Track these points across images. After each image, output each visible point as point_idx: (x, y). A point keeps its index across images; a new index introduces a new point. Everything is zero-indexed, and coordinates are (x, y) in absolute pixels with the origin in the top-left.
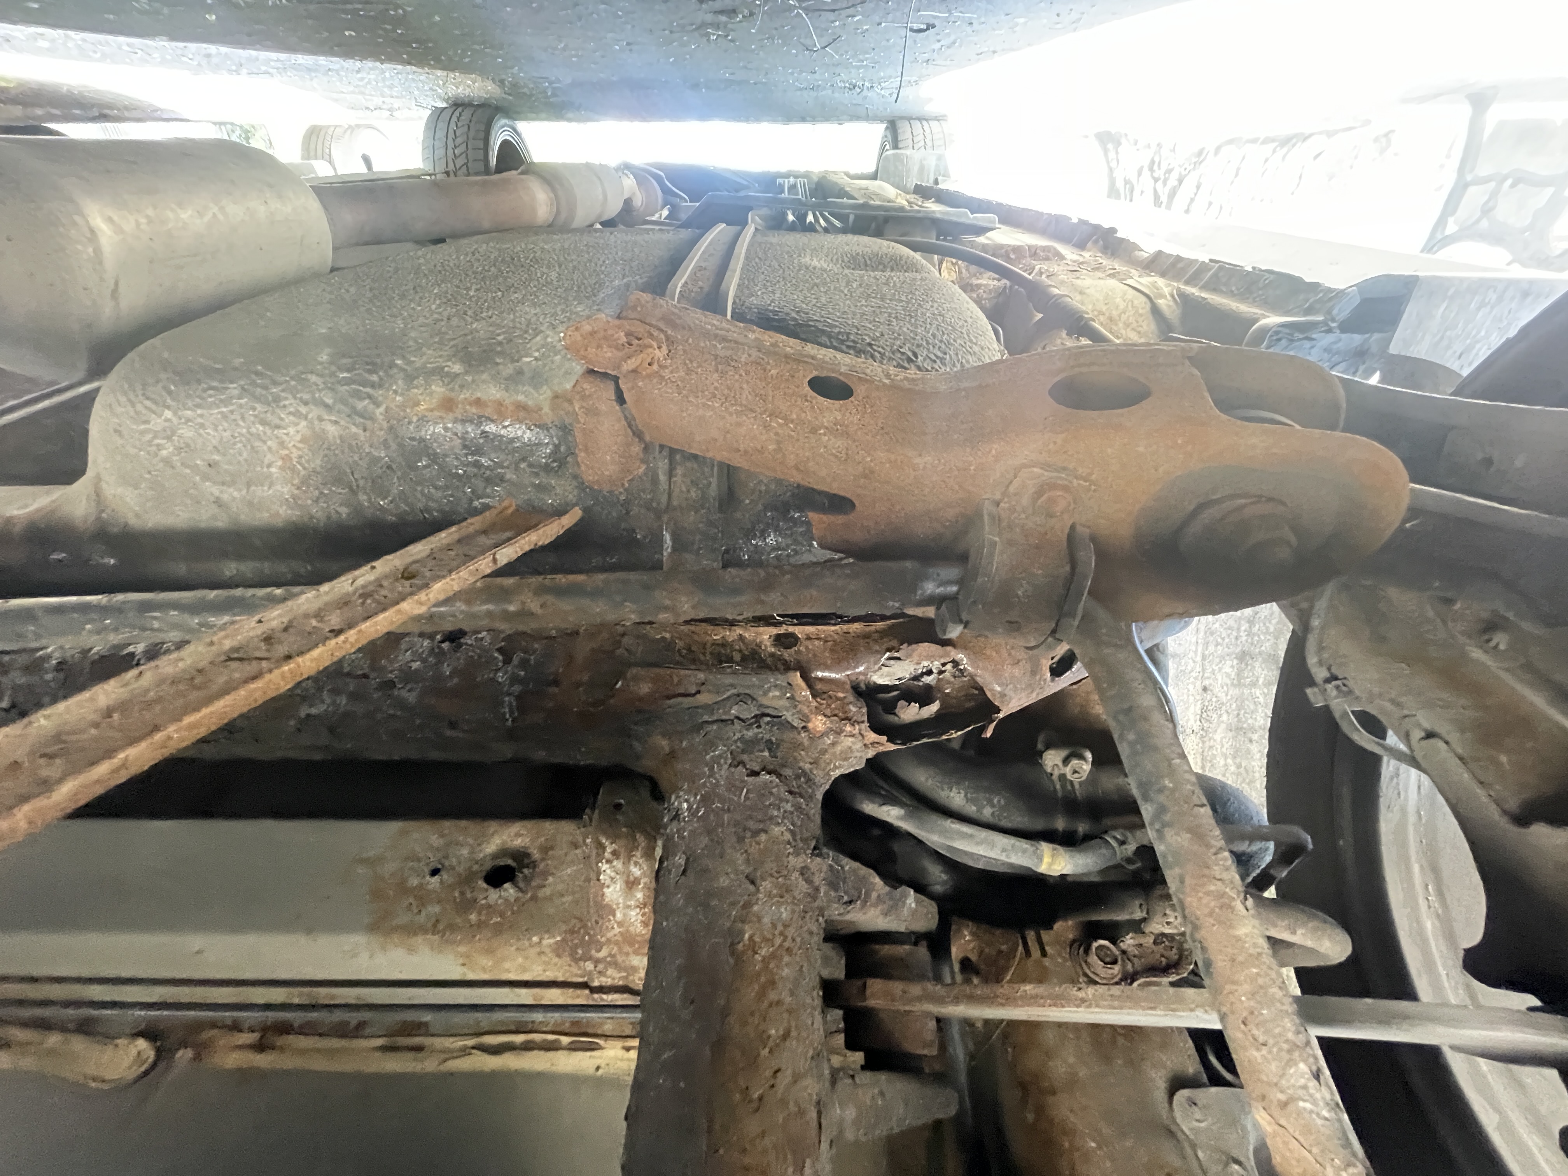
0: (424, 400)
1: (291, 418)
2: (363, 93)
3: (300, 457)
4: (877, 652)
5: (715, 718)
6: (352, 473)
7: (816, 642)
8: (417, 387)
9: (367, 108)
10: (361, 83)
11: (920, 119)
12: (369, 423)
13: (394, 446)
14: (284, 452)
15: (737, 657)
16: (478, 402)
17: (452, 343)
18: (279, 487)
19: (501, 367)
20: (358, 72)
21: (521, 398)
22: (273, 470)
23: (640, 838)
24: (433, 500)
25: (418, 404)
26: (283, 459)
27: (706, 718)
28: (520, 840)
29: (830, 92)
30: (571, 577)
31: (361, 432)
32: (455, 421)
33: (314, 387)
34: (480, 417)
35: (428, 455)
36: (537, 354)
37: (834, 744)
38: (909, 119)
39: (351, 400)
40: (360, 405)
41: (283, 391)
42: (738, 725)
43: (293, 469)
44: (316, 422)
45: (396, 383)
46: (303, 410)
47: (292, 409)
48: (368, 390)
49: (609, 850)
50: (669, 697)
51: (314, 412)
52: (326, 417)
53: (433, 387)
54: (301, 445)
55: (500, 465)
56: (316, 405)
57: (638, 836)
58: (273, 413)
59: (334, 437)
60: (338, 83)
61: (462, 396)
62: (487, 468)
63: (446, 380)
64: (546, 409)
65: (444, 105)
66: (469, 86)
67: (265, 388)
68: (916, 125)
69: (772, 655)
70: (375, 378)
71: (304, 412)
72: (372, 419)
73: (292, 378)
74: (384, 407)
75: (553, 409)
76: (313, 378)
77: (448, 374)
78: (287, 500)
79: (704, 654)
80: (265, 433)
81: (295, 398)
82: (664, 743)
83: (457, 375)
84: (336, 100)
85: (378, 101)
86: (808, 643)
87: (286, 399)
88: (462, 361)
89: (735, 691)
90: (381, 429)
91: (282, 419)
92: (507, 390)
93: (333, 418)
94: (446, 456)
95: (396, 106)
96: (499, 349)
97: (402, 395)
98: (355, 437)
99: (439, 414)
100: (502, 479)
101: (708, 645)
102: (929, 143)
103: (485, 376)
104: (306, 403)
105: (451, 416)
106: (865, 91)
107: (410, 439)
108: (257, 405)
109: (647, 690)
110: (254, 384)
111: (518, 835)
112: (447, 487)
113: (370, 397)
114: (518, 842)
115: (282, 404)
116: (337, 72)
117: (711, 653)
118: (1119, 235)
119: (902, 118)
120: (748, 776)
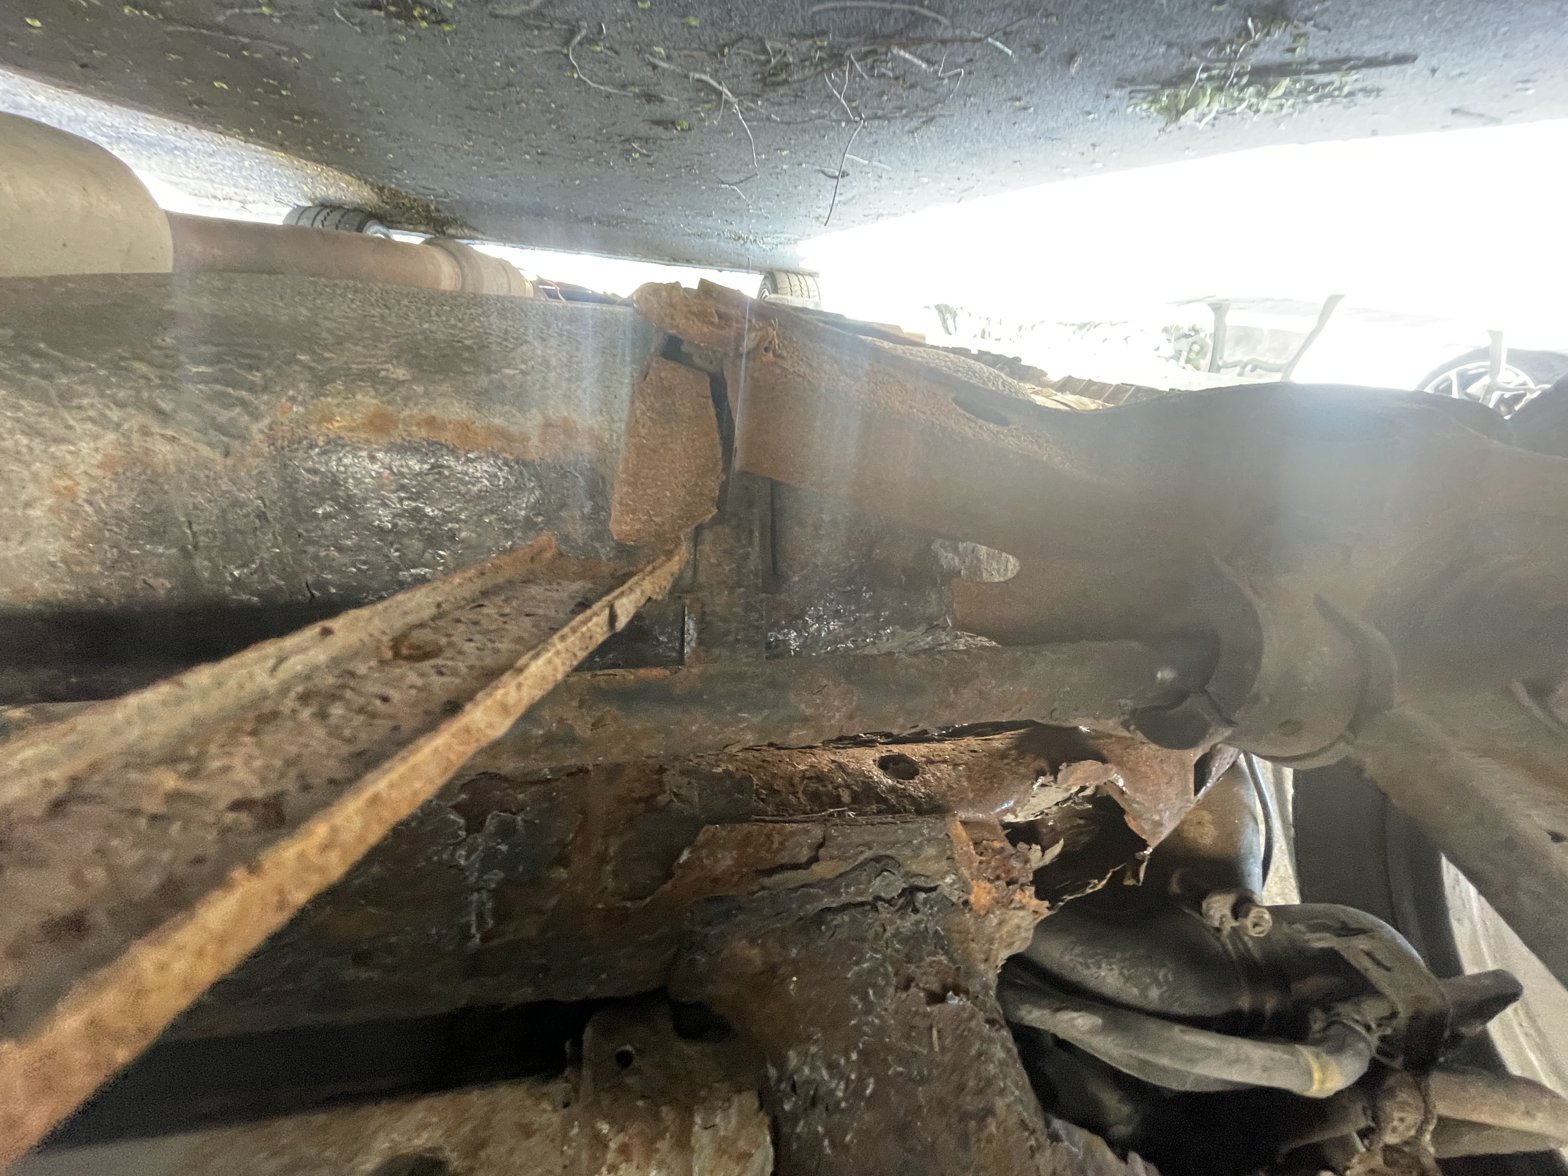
0: (342, 414)
1: (89, 426)
2: (212, 181)
3: (93, 492)
4: (1024, 777)
5: (844, 899)
6: (190, 524)
7: (943, 766)
8: (332, 395)
9: (215, 197)
10: (212, 169)
11: (796, 273)
12: (236, 444)
13: (275, 482)
14: (61, 483)
15: (846, 797)
16: (431, 423)
17: (393, 341)
18: (40, 544)
19: (469, 378)
20: (211, 155)
21: (497, 421)
22: (36, 513)
23: (668, 1114)
24: (331, 569)
25: (330, 419)
26: (57, 492)
27: (828, 902)
28: (425, 1135)
29: (715, 240)
30: (643, 672)
31: (217, 456)
32: (390, 449)
33: (142, 382)
34: (432, 444)
35: (335, 499)
36: (523, 367)
37: (1001, 923)
38: (787, 272)
39: (207, 407)
40: (224, 416)
41: (82, 382)
42: (885, 913)
43: (75, 513)
44: (135, 436)
45: (294, 386)
46: (115, 414)
47: (92, 413)
48: (244, 394)
49: (613, 1145)
50: (770, 872)
51: (136, 420)
52: (156, 429)
53: (359, 397)
54: (100, 473)
55: (450, 517)
56: (138, 408)
57: (664, 1109)
58: (53, 417)
59: (166, 464)
60: (183, 166)
61: (407, 412)
62: (432, 520)
63: (382, 389)
64: (534, 441)
65: (310, 204)
66: (342, 189)
67: (48, 377)
68: (793, 278)
69: (892, 790)
70: (256, 377)
71: (115, 419)
72: (243, 437)
73: (101, 365)
74: (267, 421)
75: (543, 441)
76: (142, 368)
77: (385, 381)
78: (52, 564)
79: (795, 793)
80: (31, 449)
81: (102, 395)
82: (754, 953)
83: (399, 383)
84: (176, 184)
85: (229, 191)
86: (931, 768)
87: (86, 395)
88: (409, 364)
89: (868, 854)
90: (257, 455)
91: (69, 427)
92: (478, 408)
93: (169, 432)
94: (365, 500)
95: (250, 199)
96: (466, 355)
97: (303, 403)
98: (205, 464)
99: (363, 436)
100: (452, 536)
101: (797, 780)
102: (806, 294)
103: (445, 387)
104: (121, 405)
105: (385, 441)
106: (748, 244)
107: (309, 471)
108: (23, 403)
109: (729, 862)
110: (26, 370)
111: (423, 1126)
112: (359, 549)
113: (243, 403)
114: (422, 1141)
115: (75, 402)
116: (185, 151)
117: (804, 792)
118: (1023, 363)
119: (780, 271)
120: (929, 1003)
